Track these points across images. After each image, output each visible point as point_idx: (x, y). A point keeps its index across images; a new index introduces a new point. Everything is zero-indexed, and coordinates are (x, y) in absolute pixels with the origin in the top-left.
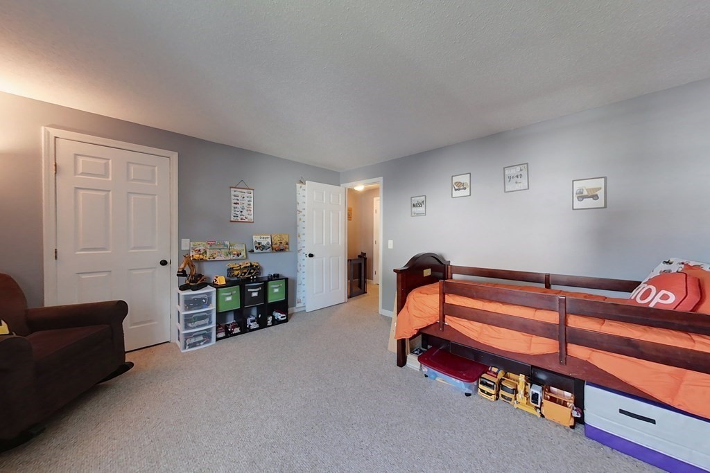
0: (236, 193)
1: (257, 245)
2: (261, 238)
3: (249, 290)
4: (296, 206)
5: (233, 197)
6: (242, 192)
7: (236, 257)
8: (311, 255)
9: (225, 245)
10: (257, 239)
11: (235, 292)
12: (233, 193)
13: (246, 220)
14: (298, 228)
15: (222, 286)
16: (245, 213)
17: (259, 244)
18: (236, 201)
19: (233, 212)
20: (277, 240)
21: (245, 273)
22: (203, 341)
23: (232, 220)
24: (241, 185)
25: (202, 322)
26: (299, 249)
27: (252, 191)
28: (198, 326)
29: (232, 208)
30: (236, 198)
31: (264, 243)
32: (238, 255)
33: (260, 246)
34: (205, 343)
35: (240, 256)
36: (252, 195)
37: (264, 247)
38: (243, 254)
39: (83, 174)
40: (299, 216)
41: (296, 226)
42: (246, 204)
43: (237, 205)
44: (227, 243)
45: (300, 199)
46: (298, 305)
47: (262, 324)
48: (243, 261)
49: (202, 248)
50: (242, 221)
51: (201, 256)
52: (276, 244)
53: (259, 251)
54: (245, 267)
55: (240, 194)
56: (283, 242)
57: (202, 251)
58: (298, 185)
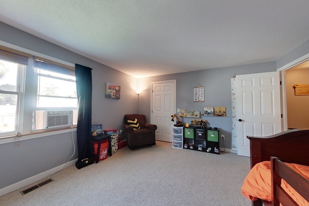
0: (196, 90)
1: (205, 112)
2: (208, 109)
3: (197, 132)
4: (231, 91)
5: (195, 92)
6: (198, 89)
7: (195, 117)
8: (240, 120)
9: (191, 112)
10: (206, 109)
11: (191, 131)
12: (195, 90)
13: (201, 101)
14: (232, 104)
15: (187, 128)
16: (200, 98)
17: (206, 111)
18: (196, 93)
19: (194, 97)
20: (217, 110)
21: (198, 124)
22: (179, 146)
23: (194, 101)
24: (199, 86)
25: (178, 139)
26: (233, 115)
27: (203, 88)
28: (177, 140)
29: (194, 96)
30: (196, 92)
31: (209, 111)
32: (196, 116)
33: (207, 113)
34: (179, 147)
35: (197, 117)
36: (203, 89)
37: (209, 113)
38: (199, 116)
39: (157, 91)
40: (233, 97)
41: (230, 102)
42: (200, 93)
43: (197, 95)
44: (192, 111)
45: (233, 86)
46: (233, 149)
47: (204, 150)
48: (198, 119)
49: (183, 112)
50: (199, 101)
51: (182, 115)
52: (217, 112)
53: (206, 115)
54: (198, 122)
55: (198, 90)
56: (222, 111)
57: (183, 113)
58: (232, 79)
